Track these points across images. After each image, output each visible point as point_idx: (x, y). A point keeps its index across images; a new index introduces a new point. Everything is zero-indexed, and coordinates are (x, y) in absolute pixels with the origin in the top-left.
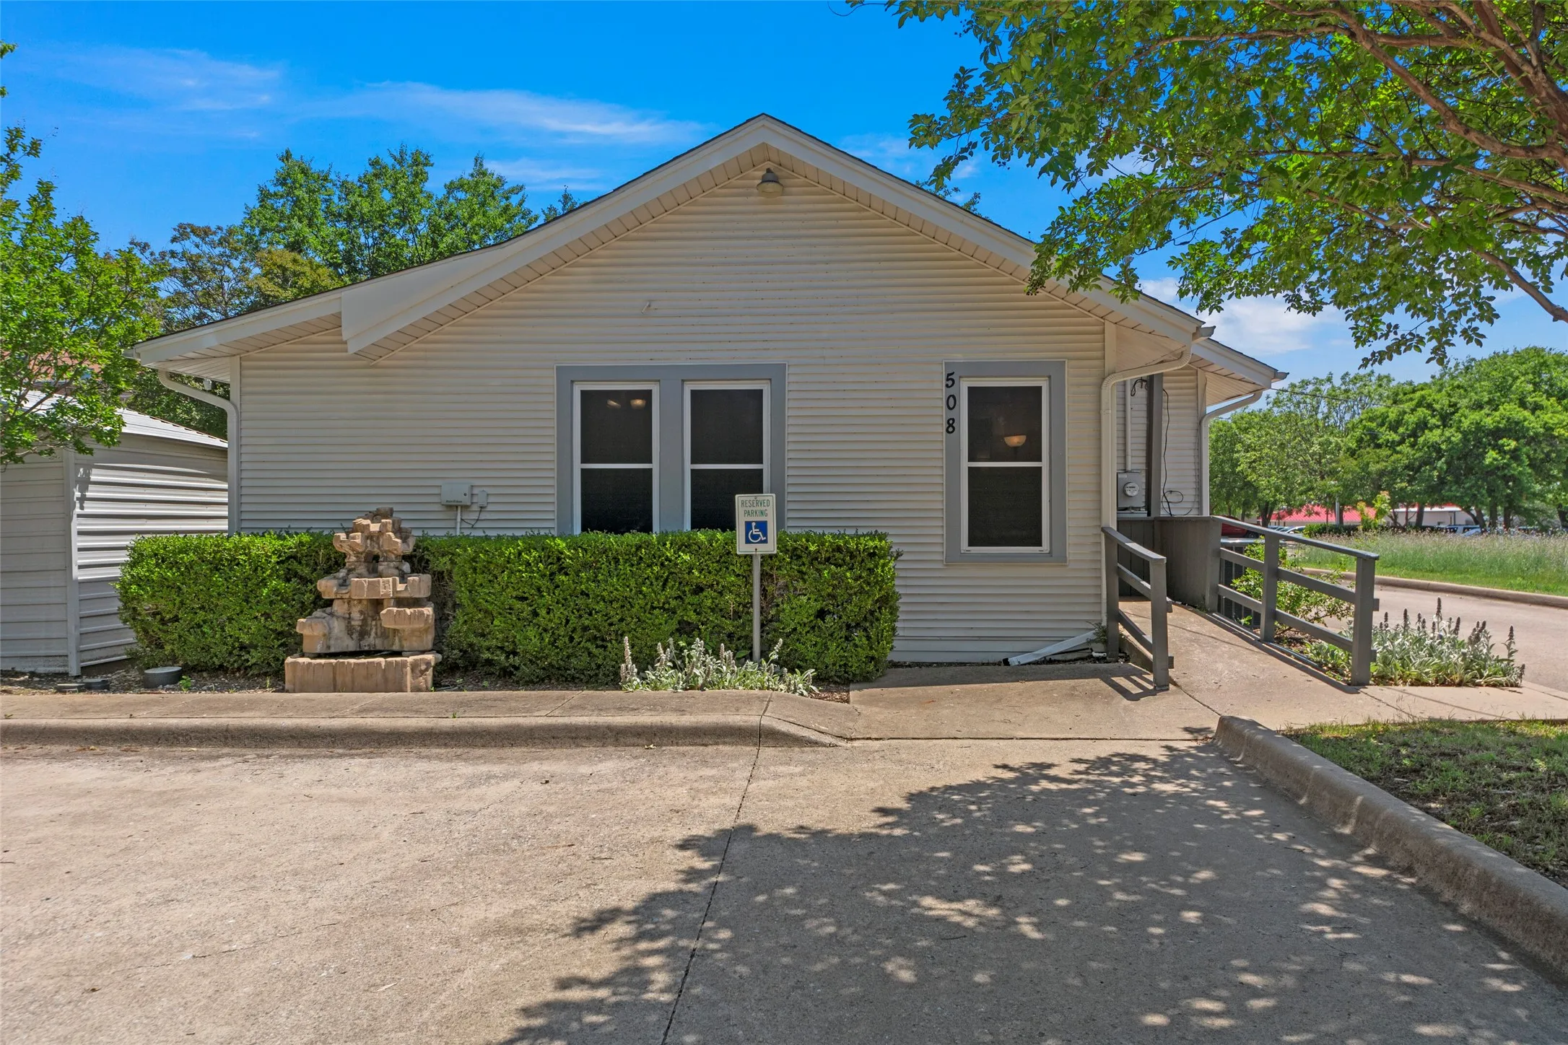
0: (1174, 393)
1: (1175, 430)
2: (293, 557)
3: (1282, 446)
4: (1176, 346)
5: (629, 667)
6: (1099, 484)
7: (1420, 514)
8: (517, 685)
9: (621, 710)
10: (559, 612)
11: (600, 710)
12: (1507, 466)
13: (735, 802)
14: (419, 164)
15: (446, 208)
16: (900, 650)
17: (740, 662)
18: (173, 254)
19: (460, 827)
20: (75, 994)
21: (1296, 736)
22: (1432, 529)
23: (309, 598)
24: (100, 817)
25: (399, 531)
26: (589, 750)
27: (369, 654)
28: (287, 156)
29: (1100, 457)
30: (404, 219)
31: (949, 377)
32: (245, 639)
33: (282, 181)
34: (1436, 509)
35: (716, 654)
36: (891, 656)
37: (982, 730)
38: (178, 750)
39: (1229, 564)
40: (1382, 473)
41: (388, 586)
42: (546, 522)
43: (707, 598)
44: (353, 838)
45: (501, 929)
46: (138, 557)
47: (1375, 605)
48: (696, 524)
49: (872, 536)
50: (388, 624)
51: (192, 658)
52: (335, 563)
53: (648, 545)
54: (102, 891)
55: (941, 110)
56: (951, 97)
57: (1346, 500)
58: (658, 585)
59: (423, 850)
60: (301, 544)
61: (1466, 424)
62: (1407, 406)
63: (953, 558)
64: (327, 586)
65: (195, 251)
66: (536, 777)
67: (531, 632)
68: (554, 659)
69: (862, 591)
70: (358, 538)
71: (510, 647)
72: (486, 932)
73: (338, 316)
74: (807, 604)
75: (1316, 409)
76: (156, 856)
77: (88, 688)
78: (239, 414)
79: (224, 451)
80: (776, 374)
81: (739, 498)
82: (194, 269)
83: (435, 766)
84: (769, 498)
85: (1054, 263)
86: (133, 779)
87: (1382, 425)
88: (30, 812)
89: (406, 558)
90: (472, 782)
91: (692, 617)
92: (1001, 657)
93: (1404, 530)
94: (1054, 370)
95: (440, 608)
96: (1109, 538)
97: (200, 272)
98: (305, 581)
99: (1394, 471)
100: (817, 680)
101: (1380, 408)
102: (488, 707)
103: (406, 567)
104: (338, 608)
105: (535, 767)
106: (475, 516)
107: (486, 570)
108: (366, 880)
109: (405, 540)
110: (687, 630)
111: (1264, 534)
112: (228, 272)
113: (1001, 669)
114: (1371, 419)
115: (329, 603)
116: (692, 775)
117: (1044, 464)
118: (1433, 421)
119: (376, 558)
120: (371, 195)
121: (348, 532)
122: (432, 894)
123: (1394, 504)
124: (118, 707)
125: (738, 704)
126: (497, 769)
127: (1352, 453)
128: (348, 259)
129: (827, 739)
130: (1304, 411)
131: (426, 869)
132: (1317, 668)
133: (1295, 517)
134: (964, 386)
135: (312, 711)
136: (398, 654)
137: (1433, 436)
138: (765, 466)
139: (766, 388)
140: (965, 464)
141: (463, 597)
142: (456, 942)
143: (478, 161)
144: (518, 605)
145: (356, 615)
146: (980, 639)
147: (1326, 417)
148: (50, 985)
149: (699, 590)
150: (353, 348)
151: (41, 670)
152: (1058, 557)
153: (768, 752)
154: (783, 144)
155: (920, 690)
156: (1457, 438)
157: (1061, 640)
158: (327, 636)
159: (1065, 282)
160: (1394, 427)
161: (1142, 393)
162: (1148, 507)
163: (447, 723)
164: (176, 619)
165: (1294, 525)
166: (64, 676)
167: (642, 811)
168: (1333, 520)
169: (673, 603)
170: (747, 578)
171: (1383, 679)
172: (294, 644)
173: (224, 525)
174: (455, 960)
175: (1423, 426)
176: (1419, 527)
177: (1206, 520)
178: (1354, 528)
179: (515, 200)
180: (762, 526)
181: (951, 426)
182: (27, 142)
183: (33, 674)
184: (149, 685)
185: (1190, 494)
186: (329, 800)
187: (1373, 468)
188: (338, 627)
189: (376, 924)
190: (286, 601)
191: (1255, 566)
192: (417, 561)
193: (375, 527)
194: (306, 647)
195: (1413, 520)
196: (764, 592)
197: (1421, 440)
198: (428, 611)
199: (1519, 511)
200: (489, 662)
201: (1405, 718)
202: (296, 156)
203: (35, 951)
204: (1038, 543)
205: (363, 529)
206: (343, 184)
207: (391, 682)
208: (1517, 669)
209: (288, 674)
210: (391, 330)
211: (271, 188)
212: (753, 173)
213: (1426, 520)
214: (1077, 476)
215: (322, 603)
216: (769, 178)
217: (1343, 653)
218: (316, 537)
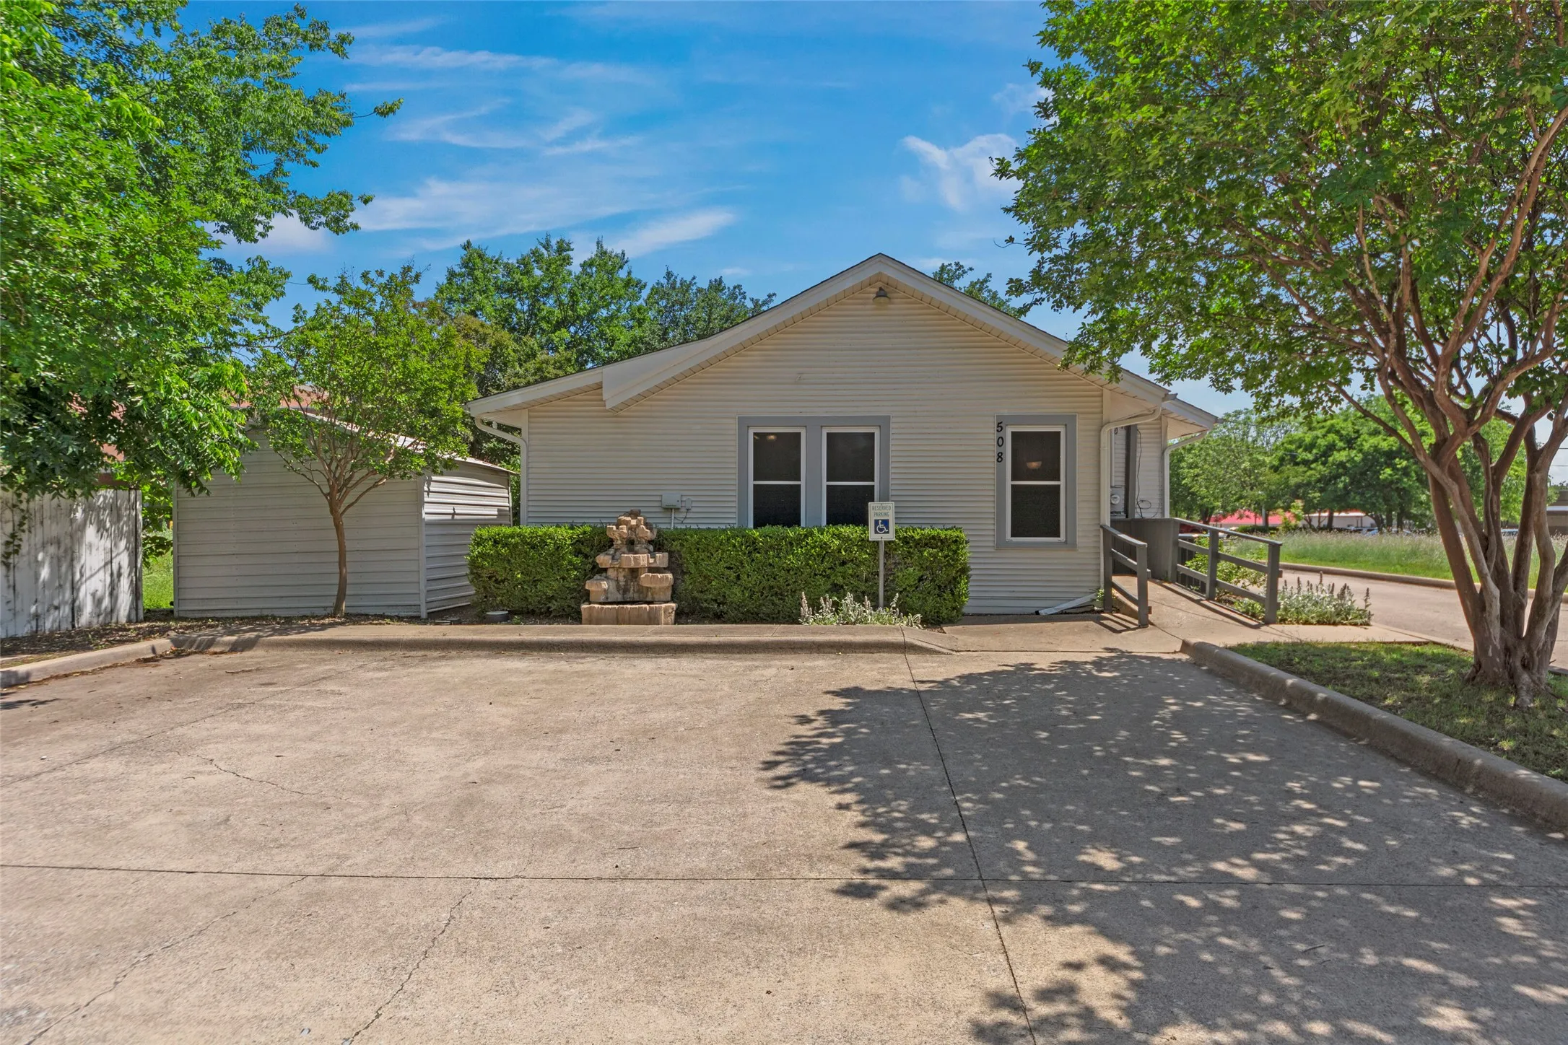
0: (1145, 435)
1: (1146, 458)
2: (580, 541)
4: (1151, 406)
5: (805, 609)
6: (1099, 496)
7: (1331, 518)
10: (755, 577)
12: (1399, 480)
14: (563, 249)
15: (581, 281)
17: (876, 608)
22: (1340, 530)
23: (589, 567)
25: (648, 525)
26: (803, 656)
27: (634, 602)
28: (467, 246)
29: (1099, 479)
30: (551, 290)
31: (999, 425)
32: (549, 593)
33: (465, 265)
34: (1343, 514)
35: (861, 602)
36: (966, 609)
39: (1183, 551)
40: (1298, 486)
41: (644, 559)
42: (731, 520)
43: (849, 569)
46: (480, 540)
47: (1280, 574)
49: (954, 530)
50: (643, 584)
51: (517, 605)
52: (607, 545)
55: (1026, 278)
56: (1034, 271)
57: (1267, 506)
58: (819, 560)
60: (585, 533)
61: (1366, 446)
63: (1001, 545)
64: (603, 560)
67: (736, 590)
68: (750, 607)
69: (949, 565)
70: (624, 529)
71: (720, 599)
74: (913, 571)
75: (1246, 434)
78: (528, 446)
80: (883, 422)
81: (871, 505)
84: (890, 504)
85: (1079, 355)
87: (1299, 447)
89: (650, 542)
90: (751, 669)
91: (840, 580)
92: (1033, 611)
93: (1314, 530)
94: (1069, 421)
95: (675, 574)
96: (1106, 531)
98: (586, 556)
99: (1309, 484)
100: (924, 622)
101: (1297, 434)
103: (651, 548)
104: (611, 573)
106: (683, 515)
107: (706, 550)
109: (651, 530)
110: (837, 589)
111: (1206, 530)
113: (1036, 616)
114: (1291, 442)
115: (605, 571)
117: (1062, 483)
118: (1340, 444)
119: (634, 542)
120: (527, 273)
121: (618, 525)
123: (1306, 510)
125: (880, 631)
127: (1275, 469)
129: (943, 651)
130: (1237, 435)
133: (1229, 520)
134: (1009, 431)
136: (652, 602)
137: (1341, 456)
138: (878, 483)
139: (876, 431)
140: (1009, 483)
141: (690, 566)
143: (599, 244)
144: (727, 572)
145: (621, 578)
146: (1018, 598)
147: (1254, 441)
149: (844, 563)
150: (609, 406)
151: (402, 614)
152: (1070, 544)
153: (913, 657)
154: (890, 273)
155: (990, 627)
156: (1359, 458)
157: (1073, 599)
158: (605, 591)
159: (1082, 366)
160: (1309, 448)
161: (1122, 433)
162: (1126, 511)
163: (714, 639)
164: (505, 581)
165: (1232, 524)
166: (419, 618)
168: (1260, 522)
169: (828, 572)
170: (874, 555)
171: (1283, 621)
172: (586, 597)
175: (1331, 448)
176: (1329, 528)
177: (1168, 521)
178: (1275, 529)
180: (886, 523)
181: (1000, 457)
183: (398, 617)
184: (491, 620)
185: (1156, 502)
187: (1293, 481)
188: (611, 585)
190: (577, 569)
191: (1203, 551)
192: (657, 545)
193: (634, 522)
194: (592, 598)
195: (1325, 522)
196: (886, 565)
197: (1330, 459)
198: (668, 575)
199: (1409, 516)
200: (707, 610)
202: (475, 245)
204: (1058, 535)
205: (627, 523)
206: (506, 266)
207: (652, 619)
208: (1370, 615)
209: (584, 615)
210: (634, 393)
211: (457, 270)
212: (869, 289)
213: (1335, 524)
214: (1084, 490)
215: (599, 571)
216: (882, 293)
217: (1258, 606)
218: (594, 528)
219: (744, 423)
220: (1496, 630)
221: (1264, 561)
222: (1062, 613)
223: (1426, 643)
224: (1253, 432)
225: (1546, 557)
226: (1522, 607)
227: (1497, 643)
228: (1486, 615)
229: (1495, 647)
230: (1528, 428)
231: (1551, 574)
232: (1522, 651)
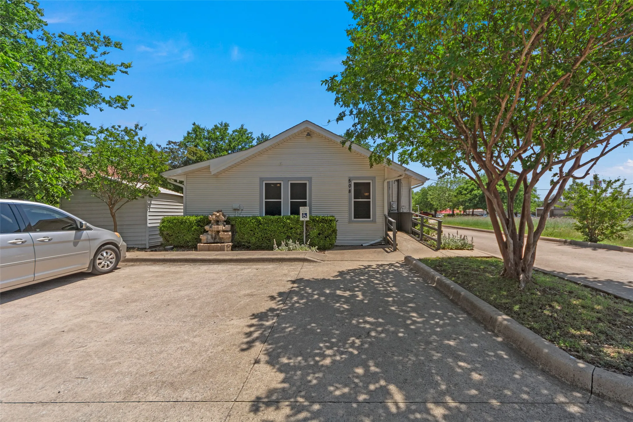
0: (404, 183)
1: (404, 191)
2: (199, 221)
3: (439, 195)
4: (401, 173)
5: (275, 245)
6: (384, 205)
7: (473, 211)
8: (250, 250)
9: (274, 255)
10: (260, 234)
11: (269, 255)
13: (298, 273)
14: (226, 126)
15: (233, 137)
16: (338, 242)
17: (300, 245)
18: (167, 148)
19: (239, 277)
20: (165, 306)
21: (420, 260)
22: (476, 215)
23: (202, 230)
24: (162, 276)
25: (223, 215)
26: (267, 263)
27: (216, 243)
28: (194, 124)
29: (384, 198)
30: (222, 139)
31: (349, 180)
32: (188, 240)
33: (193, 130)
34: (477, 210)
35: (295, 243)
36: (335, 244)
37: (354, 259)
38: (175, 263)
39: (415, 223)
40: (463, 201)
41: (221, 227)
42: (257, 213)
43: (293, 230)
44: (216, 280)
45: (248, 295)
46: (163, 221)
47: (442, 232)
48: (291, 214)
49: (331, 217)
50: (221, 236)
51: (176, 244)
52: (209, 222)
53: (280, 218)
54: (166, 289)
57: (453, 208)
58: (282, 228)
59: (232, 282)
60: (201, 218)
62: (469, 185)
63: (350, 221)
64: (207, 228)
65: (172, 147)
66: (255, 268)
67: (253, 238)
68: (258, 244)
69: (328, 229)
70: (214, 217)
71: (248, 241)
72: (245, 295)
73: (209, 166)
74: (316, 231)
75: (447, 185)
76: (175, 283)
77: (152, 251)
78: (187, 188)
79: (182, 197)
80: (310, 179)
81: (301, 208)
82: (172, 151)
83: (232, 266)
84: (308, 208)
86: (168, 269)
87: (463, 189)
88: (146, 275)
89: (225, 221)
90: (241, 269)
91: (290, 235)
92: (361, 244)
94: (373, 179)
95: (233, 233)
96: (386, 218)
97: (173, 152)
98: (202, 226)
99: (465, 201)
100: (318, 249)
101: (462, 185)
102: (244, 254)
103: (225, 223)
104: (209, 233)
105: (255, 266)
106: (240, 212)
107: (243, 224)
108: (220, 287)
109: (225, 217)
110: (288, 238)
112: (180, 152)
113: (361, 247)
114: (460, 188)
115: (207, 231)
116: (289, 268)
117: (371, 200)
118: (475, 188)
119: (218, 221)
120: (214, 133)
121: (212, 215)
122: (234, 289)
123: (464, 209)
124: (161, 254)
125: (299, 253)
126: (246, 267)
127: (455, 196)
128: (208, 149)
129: (319, 261)
130: (445, 186)
131: (232, 285)
132: (430, 246)
134: (353, 182)
135: (205, 255)
136: (223, 243)
137: (475, 192)
138: (307, 200)
139: (307, 182)
140: (353, 200)
141: (238, 230)
142: (240, 297)
143: (241, 125)
144: (251, 232)
145: (213, 234)
146: (357, 240)
148: (160, 304)
149: (291, 228)
150: (212, 174)
151: (140, 247)
152: (374, 221)
153: (306, 264)
154: (311, 127)
155: (341, 251)
157: (374, 240)
158: (207, 239)
160: (466, 190)
161: (396, 183)
162: (398, 210)
163: (235, 257)
164: (172, 235)
166: (145, 248)
167: (278, 275)
168: (451, 213)
169: (286, 232)
170: (302, 226)
171: (444, 248)
172: (200, 241)
173: (182, 214)
174: (239, 300)
175: (473, 190)
176: (473, 215)
177: (410, 213)
179: (250, 135)
180: (306, 214)
181: (350, 191)
182: (139, 127)
183: (138, 248)
184: (166, 250)
185: (407, 207)
186: (211, 273)
187: (461, 200)
188: (209, 237)
189: (223, 294)
190: (198, 231)
191: (419, 223)
192: (227, 222)
193: (218, 214)
194: (202, 241)
195: (471, 213)
196: (306, 229)
197: (472, 193)
198: (230, 233)
200: (244, 245)
201: (445, 256)
202: (197, 124)
203: (155, 299)
204: (370, 218)
205: (215, 215)
206: (208, 131)
207: (222, 249)
208: (473, 246)
209: (198, 248)
210: (221, 169)
211: (190, 132)
212: (304, 133)
213: (474, 213)
214: (378, 203)
215: (206, 232)
216: (309, 134)
217: (435, 243)
218: (205, 217)
219: (262, 180)
220: (511, 256)
221: (436, 227)
222: (372, 245)
223: (491, 257)
224: (449, 185)
225: (531, 227)
226: (522, 247)
227: (512, 261)
228: (508, 250)
229: (511, 263)
230: (524, 177)
231: (532, 235)
232: (521, 265)
